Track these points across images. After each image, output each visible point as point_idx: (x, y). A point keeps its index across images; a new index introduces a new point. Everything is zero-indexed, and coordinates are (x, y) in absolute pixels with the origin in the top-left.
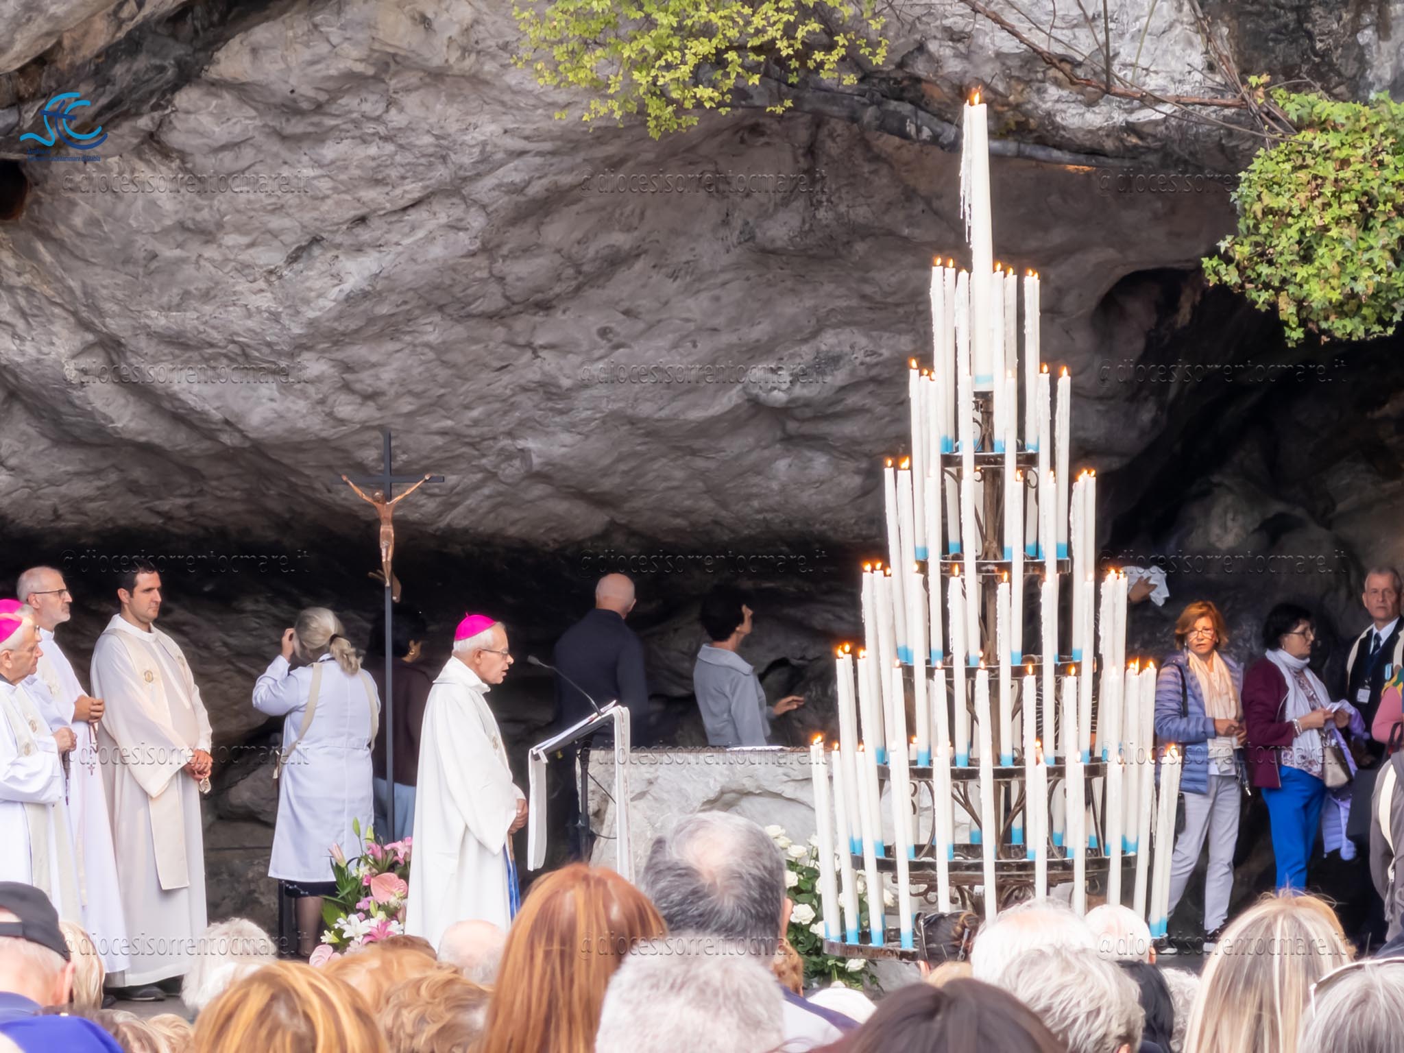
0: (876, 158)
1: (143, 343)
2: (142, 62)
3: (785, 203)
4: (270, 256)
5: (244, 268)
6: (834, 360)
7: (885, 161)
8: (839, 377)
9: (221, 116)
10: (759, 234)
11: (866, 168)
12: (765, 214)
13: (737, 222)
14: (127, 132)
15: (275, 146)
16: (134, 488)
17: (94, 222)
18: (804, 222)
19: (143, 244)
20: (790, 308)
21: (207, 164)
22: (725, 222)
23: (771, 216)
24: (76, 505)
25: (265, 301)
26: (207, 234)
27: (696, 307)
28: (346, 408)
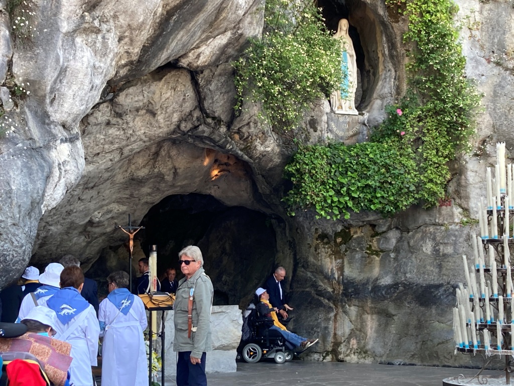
0: (170, 157)
3: (144, 166)
6: (110, 211)
7: (171, 159)
8: (108, 216)
9: (103, 114)
10: (135, 174)
11: (167, 159)
12: (138, 169)
13: (129, 171)
15: (104, 126)
18: (150, 172)
20: (115, 196)
21: (90, 128)
22: (126, 171)
23: (140, 170)
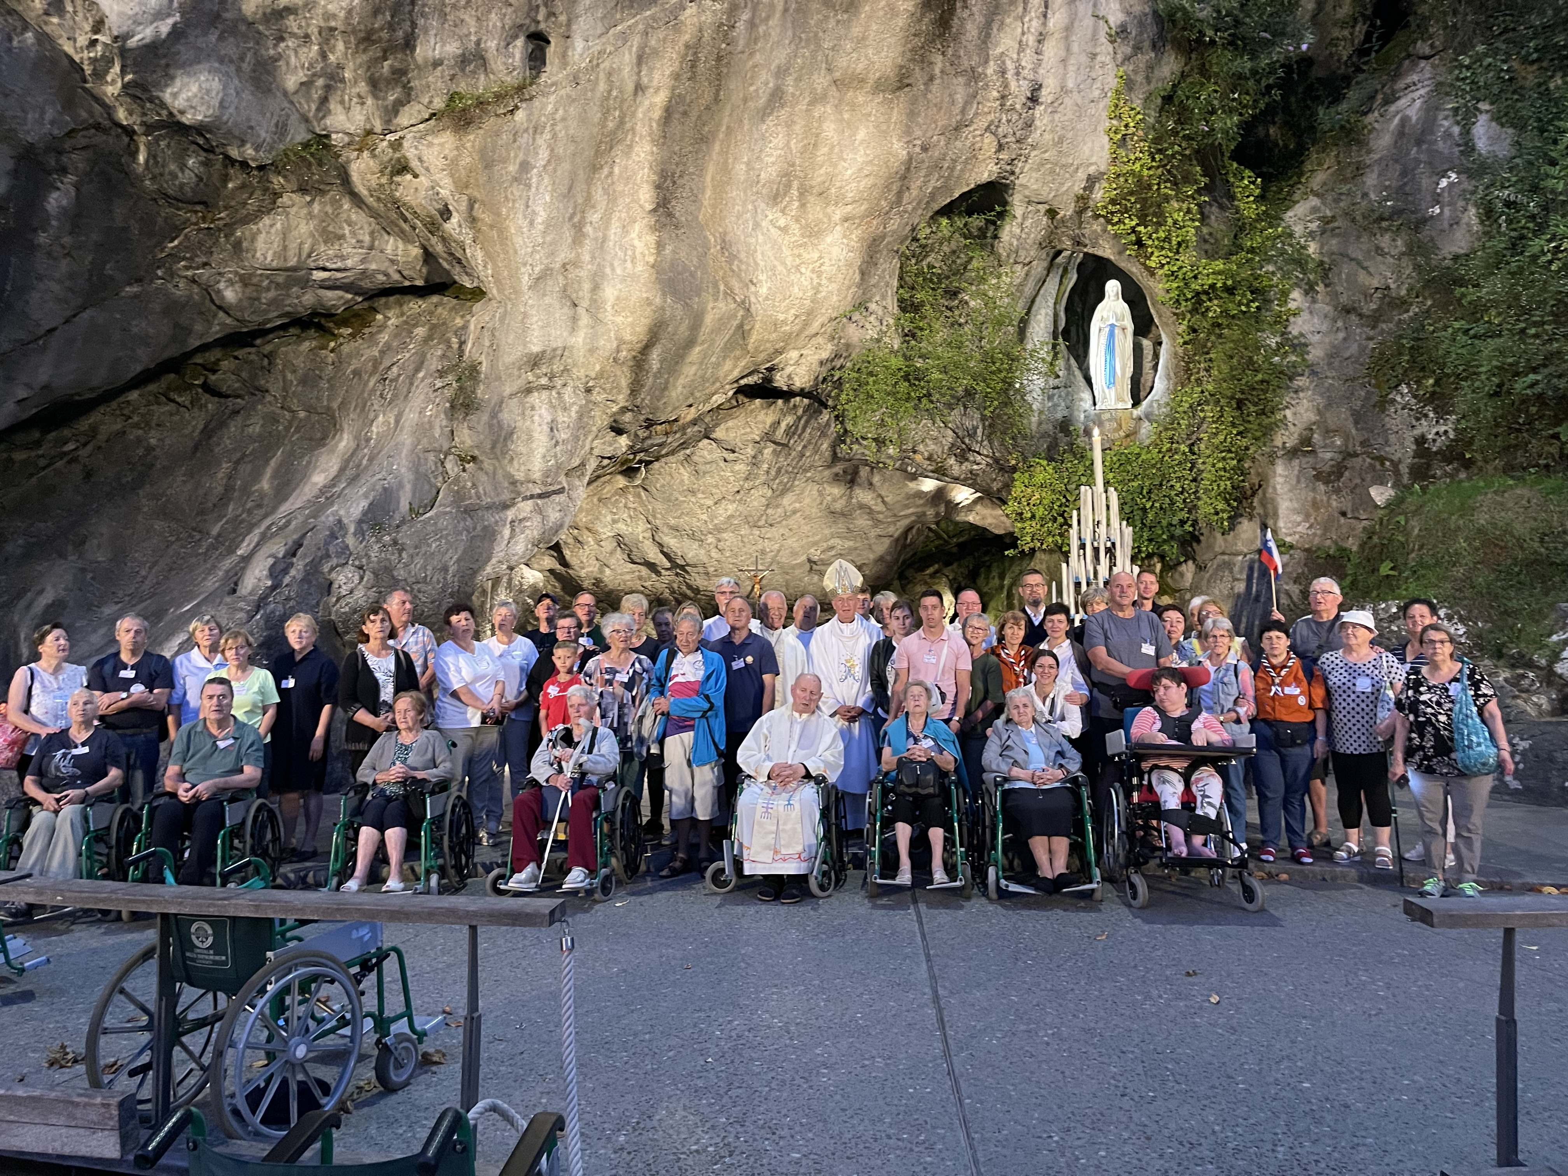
1: (665, 530)
2: (696, 428)
4: (710, 502)
5: (701, 506)
6: (832, 548)
8: (833, 553)
9: (711, 452)
14: (681, 455)
15: (722, 464)
16: (640, 578)
17: (663, 486)
19: (676, 494)
20: (827, 532)
21: (701, 468)
24: (625, 581)
25: (704, 517)
26: (693, 492)
27: (806, 528)
28: (715, 554)
